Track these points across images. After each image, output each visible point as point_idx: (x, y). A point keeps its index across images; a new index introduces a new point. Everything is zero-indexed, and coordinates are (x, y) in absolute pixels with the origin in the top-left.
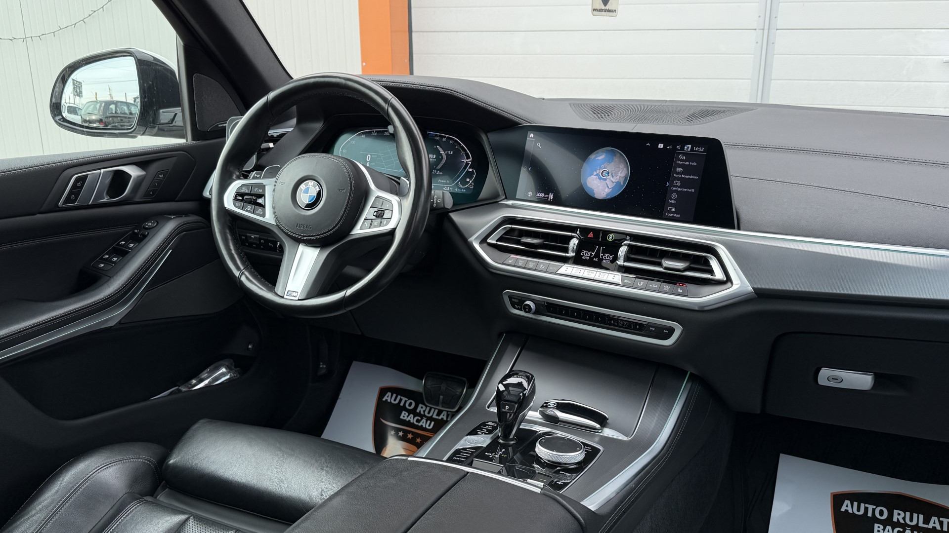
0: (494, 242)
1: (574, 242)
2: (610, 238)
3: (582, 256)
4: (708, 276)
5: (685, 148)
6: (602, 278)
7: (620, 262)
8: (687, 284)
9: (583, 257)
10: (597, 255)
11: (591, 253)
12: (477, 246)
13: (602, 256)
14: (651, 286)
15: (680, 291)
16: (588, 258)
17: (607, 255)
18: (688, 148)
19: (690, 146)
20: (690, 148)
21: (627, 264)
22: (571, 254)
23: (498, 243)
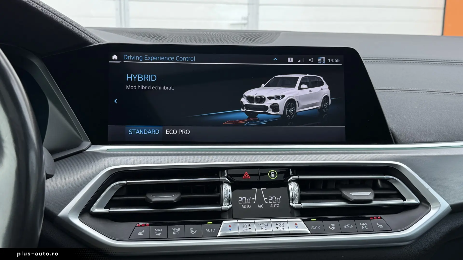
0: (103, 210)
1: (227, 189)
2: (273, 175)
3: (242, 205)
4: (400, 202)
5: (319, 60)
6: (283, 230)
7: (295, 204)
8: (382, 216)
9: (243, 207)
10: (260, 200)
11: (251, 199)
12: (76, 221)
13: (267, 200)
14: (345, 227)
15: (381, 226)
16: (249, 207)
17: (272, 198)
18: (322, 60)
19: (324, 58)
20: (324, 61)
21: (305, 205)
22: (226, 206)
23: (110, 210)
